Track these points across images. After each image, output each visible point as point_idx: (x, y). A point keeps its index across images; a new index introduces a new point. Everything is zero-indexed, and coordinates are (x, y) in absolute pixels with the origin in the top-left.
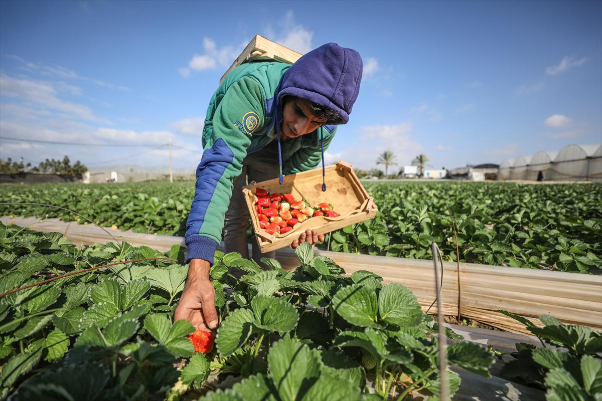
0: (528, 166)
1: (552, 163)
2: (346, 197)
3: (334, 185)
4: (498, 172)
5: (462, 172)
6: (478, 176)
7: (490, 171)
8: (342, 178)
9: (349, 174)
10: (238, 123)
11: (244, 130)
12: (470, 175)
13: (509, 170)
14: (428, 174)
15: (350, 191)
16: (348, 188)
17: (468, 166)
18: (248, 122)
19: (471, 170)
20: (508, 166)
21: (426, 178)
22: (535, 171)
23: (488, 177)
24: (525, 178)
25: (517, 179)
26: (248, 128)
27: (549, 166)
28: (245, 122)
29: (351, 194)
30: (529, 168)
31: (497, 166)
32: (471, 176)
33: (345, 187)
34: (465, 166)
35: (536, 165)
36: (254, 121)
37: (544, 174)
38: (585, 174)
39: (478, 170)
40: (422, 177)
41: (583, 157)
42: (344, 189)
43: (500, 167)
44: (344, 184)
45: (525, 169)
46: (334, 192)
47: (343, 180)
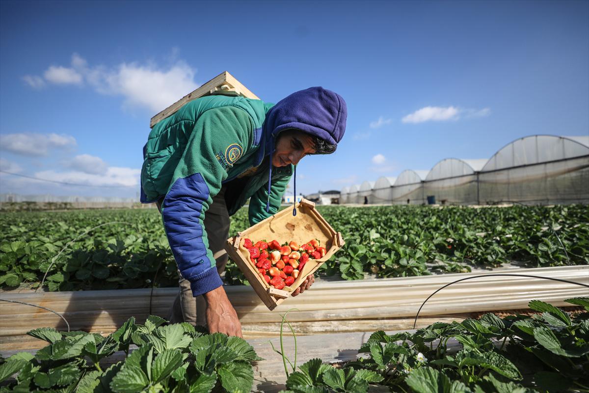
0: (358, 192)
1: (372, 190)
2: (313, 234)
3: (300, 222)
4: (340, 197)
5: (314, 197)
6: (326, 201)
7: (335, 196)
8: (303, 214)
9: (311, 211)
10: (221, 154)
11: (225, 161)
12: (320, 199)
13: (347, 196)
14: (288, 199)
15: (314, 227)
16: (312, 224)
17: (319, 192)
18: (231, 153)
19: (321, 196)
20: (356, 191)
21: (286, 204)
22: (362, 197)
23: (334, 201)
24: (358, 202)
25: (352, 203)
26: (230, 159)
27: (370, 193)
28: (228, 153)
29: (316, 230)
30: (359, 194)
31: (338, 193)
32: (321, 201)
33: (309, 223)
34: (317, 192)
35: (363, 192)
36: (237, 152)
37: (368, 198)
38: (390, 199)
39: (326, 195)
40: (283, 202)
41: (389, 186)
42: (309, 225)
43: (342, 193)
44: (307, 220)
45: (356, 194)
46: (303, 229)
47: (305, 216)
